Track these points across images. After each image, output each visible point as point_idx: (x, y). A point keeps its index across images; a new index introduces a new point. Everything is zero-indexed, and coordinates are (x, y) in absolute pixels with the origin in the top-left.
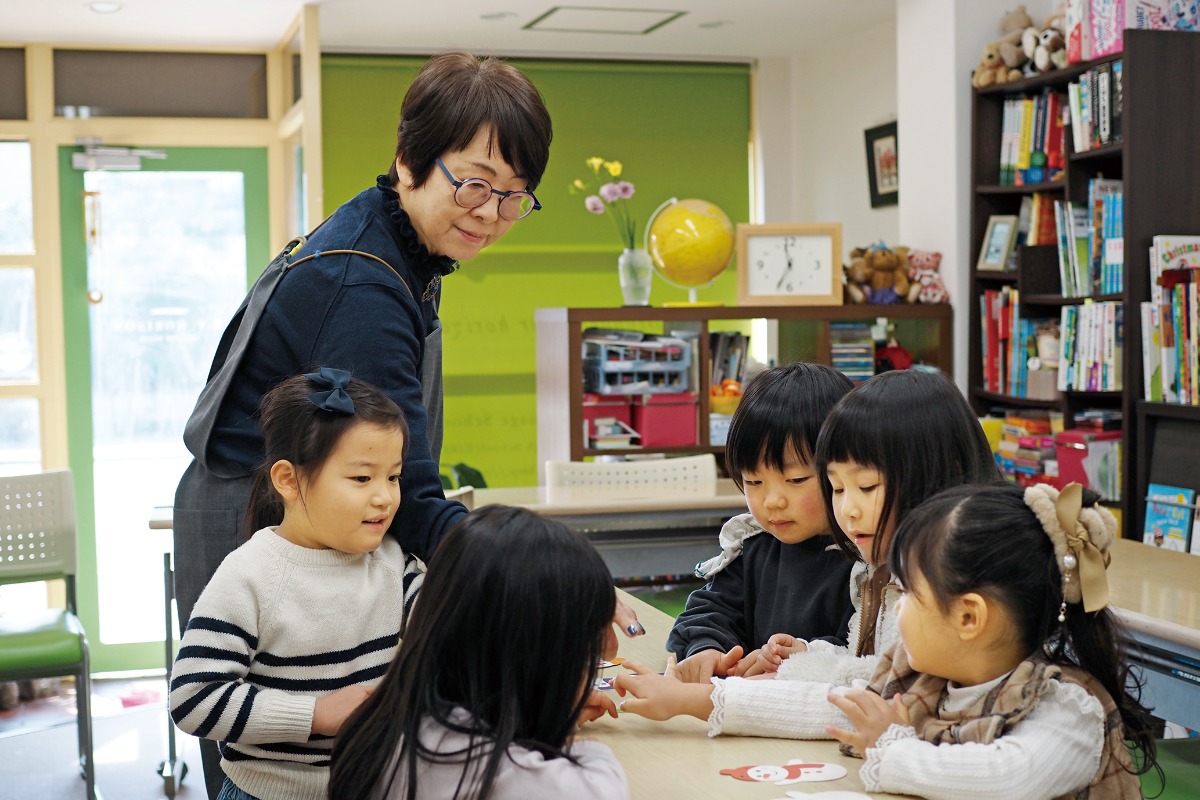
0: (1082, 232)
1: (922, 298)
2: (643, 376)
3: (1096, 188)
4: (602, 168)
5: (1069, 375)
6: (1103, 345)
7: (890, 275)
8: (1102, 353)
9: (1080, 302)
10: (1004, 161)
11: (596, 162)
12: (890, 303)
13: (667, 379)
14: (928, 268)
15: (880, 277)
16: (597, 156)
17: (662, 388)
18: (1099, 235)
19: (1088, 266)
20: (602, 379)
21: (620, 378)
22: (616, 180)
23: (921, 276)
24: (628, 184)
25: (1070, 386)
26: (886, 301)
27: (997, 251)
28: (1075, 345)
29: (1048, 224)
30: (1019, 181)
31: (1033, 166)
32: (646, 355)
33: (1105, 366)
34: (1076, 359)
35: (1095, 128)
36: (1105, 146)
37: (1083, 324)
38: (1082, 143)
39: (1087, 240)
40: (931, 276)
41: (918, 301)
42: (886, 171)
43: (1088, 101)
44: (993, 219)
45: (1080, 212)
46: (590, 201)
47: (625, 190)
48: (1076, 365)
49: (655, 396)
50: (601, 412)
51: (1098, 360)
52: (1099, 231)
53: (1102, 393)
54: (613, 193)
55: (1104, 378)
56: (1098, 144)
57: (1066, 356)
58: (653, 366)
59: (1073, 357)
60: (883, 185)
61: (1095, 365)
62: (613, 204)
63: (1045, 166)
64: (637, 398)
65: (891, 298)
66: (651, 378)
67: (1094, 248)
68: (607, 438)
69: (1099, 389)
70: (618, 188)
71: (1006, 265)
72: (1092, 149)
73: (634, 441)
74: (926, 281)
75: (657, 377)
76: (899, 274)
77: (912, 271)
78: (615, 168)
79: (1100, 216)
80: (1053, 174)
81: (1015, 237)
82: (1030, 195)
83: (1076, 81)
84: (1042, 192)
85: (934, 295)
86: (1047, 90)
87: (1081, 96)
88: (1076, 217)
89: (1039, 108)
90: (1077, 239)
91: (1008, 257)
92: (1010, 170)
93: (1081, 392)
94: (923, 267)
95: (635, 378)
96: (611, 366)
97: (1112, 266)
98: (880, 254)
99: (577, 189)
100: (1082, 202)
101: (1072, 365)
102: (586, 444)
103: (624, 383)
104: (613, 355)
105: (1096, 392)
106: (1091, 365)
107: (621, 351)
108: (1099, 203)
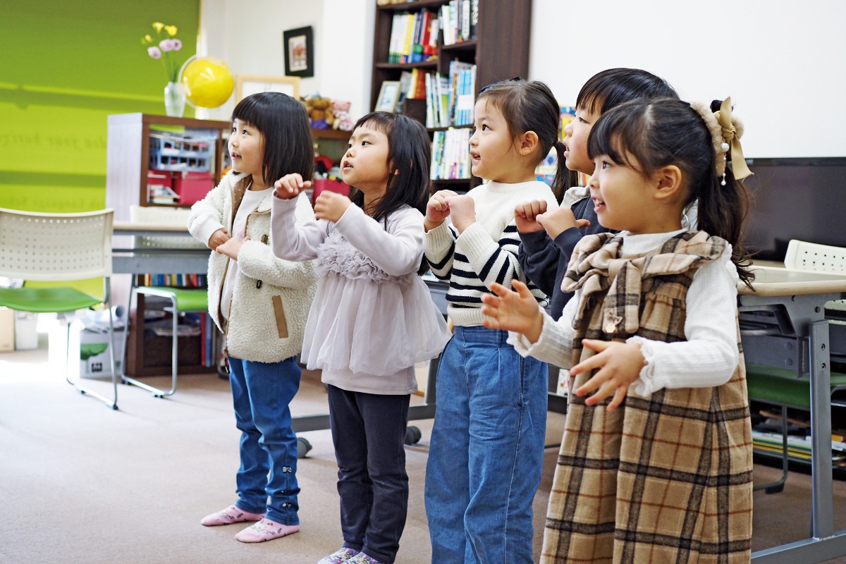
0: (445, 91)
1: (341, 127)
2: (183, 160)
3: (455, 66)
4: (163, 30)
5: (438, 170)
6: (460, 152)
7: (322, 113)
8: (460, 158)
9: (446, 129)
10: (392, 50)
11: (159, 26)
12: (323, 129)
13: (197, 163)
14: (344, 110)
15: (316, 113)
16: (160, 22)
17: (194, 168)
18: (455, 94)
19: (448, 110)
20: (159, 160)
21: (170, 160)
22: (172, 38)
23: (340, 115)
24: (179, 42)
25: (438, 177)
26: (321, 128)
27: (388, 102)
28: (442, 154)
29: (422, 87)
30: (402, 61)
31: (415, 53)
32: (187, 147)
33: (461, 164)
34: (443, 161)
35: (459, 32)
36: (466, 42)
37: (447, 140)
38: (450, 40)
39: (448, 96)
40: (344, 115)
41: (338, 129)
42: (297, 57)
43: (455, 16)
44: (385, 84)
45: (444, 80)
46: (151, 51)
47: (176, 44)
48: (442, 164)
49: (190, 173)
50: (156, 181)
51: (457, 162)
52: (455, 90)
53: (459, 180)
54: (169, 46)
55: (461, 171)
56: (460, 40)
57: (437, 160)
58: (190, 154)
59: (441, 160)
60: (294, 66)
61: (455, 164)
62: (167, 53)
63: (422, 54)
64: (178, 173)
65: (324, 126)
66: (188, 161)
67: (452, 100)
68: (160, 197)
69: (457, 177)
70: (173, 42)
71: (395, 110)
72: (456, 43)
73: (175, 200)
74: (343, 118)
75: (192, 161)
76: (327, 112)
77: (334, 112)
78: (172, 30)
79: (456, 82)
80: (428, 57)
81: (399, 95)
82: (410, 71)
83: (447, 4)
84: (419, 68)
85: (348, 126)
86: (424, 10)
87: (450, 13)
88: (442, 83)
89: (418, 20)
90: (442, 95)
91: (396, 105)
92: (396, 56)
93: (445, 180)
94: (341, 109)
95: (179, 161)
96: (166, 152)
97: (462, 111)
98: (318, 99)
99: (146, 41)
100: (446, 75)
101: (440, 164)
102: (148, 200)
103: (173, 163)
104: (168, 145)
105: (455, 180)
106: (453, 164)
107: (173, 144)
108: (456, 75)
